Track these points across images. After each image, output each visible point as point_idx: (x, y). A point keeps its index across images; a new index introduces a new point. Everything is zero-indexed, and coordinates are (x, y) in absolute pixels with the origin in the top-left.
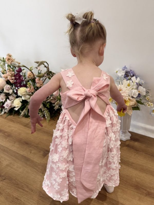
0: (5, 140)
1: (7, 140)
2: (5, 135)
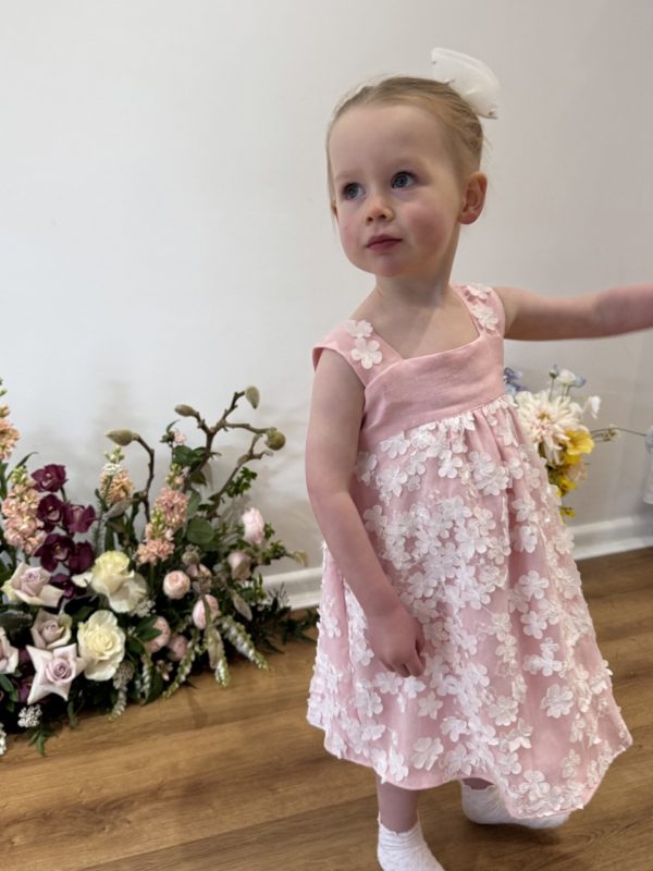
0: (210, 811)
1: (217, 803)
2: (168, 799)
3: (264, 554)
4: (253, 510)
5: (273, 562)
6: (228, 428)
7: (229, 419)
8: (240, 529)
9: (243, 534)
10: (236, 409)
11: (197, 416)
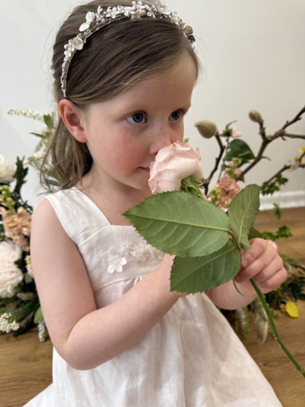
6: (286, 137)
7: (288, 130)
10: (298, 122)
11: (261, 124)
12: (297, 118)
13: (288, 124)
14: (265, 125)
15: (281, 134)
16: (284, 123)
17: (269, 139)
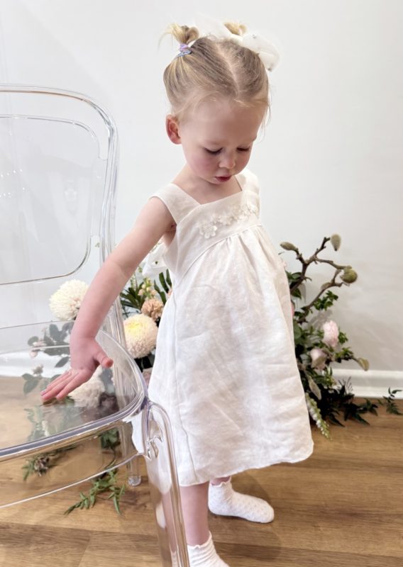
3: (337, 354)
4: (331, 322)
5: (343, 361)
6: (318, 262)
7: (320, 256)
8: (321, 334)
9: (322, 337)
10: (324, 250)
11: (297, 251)
12: (323, 247)
13: (318, 251)
14: (300, 253)
15: (314, 259)
16: (315, 251)
17: (307, 263)
